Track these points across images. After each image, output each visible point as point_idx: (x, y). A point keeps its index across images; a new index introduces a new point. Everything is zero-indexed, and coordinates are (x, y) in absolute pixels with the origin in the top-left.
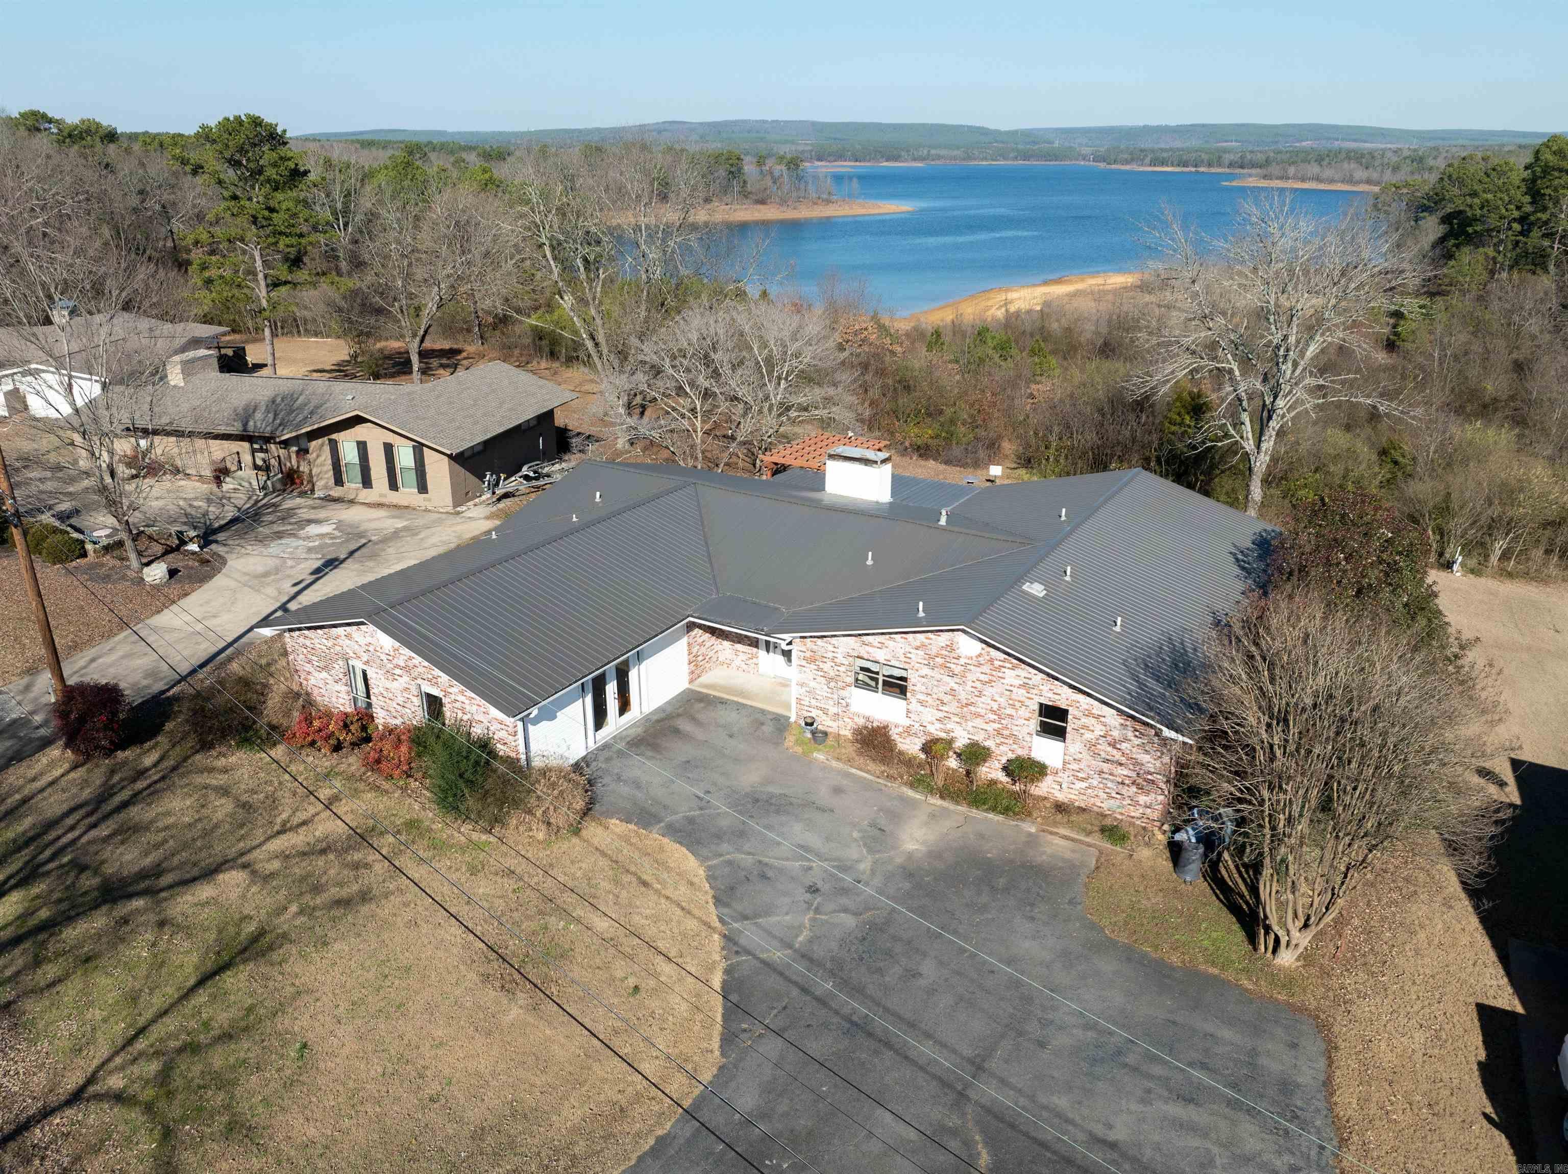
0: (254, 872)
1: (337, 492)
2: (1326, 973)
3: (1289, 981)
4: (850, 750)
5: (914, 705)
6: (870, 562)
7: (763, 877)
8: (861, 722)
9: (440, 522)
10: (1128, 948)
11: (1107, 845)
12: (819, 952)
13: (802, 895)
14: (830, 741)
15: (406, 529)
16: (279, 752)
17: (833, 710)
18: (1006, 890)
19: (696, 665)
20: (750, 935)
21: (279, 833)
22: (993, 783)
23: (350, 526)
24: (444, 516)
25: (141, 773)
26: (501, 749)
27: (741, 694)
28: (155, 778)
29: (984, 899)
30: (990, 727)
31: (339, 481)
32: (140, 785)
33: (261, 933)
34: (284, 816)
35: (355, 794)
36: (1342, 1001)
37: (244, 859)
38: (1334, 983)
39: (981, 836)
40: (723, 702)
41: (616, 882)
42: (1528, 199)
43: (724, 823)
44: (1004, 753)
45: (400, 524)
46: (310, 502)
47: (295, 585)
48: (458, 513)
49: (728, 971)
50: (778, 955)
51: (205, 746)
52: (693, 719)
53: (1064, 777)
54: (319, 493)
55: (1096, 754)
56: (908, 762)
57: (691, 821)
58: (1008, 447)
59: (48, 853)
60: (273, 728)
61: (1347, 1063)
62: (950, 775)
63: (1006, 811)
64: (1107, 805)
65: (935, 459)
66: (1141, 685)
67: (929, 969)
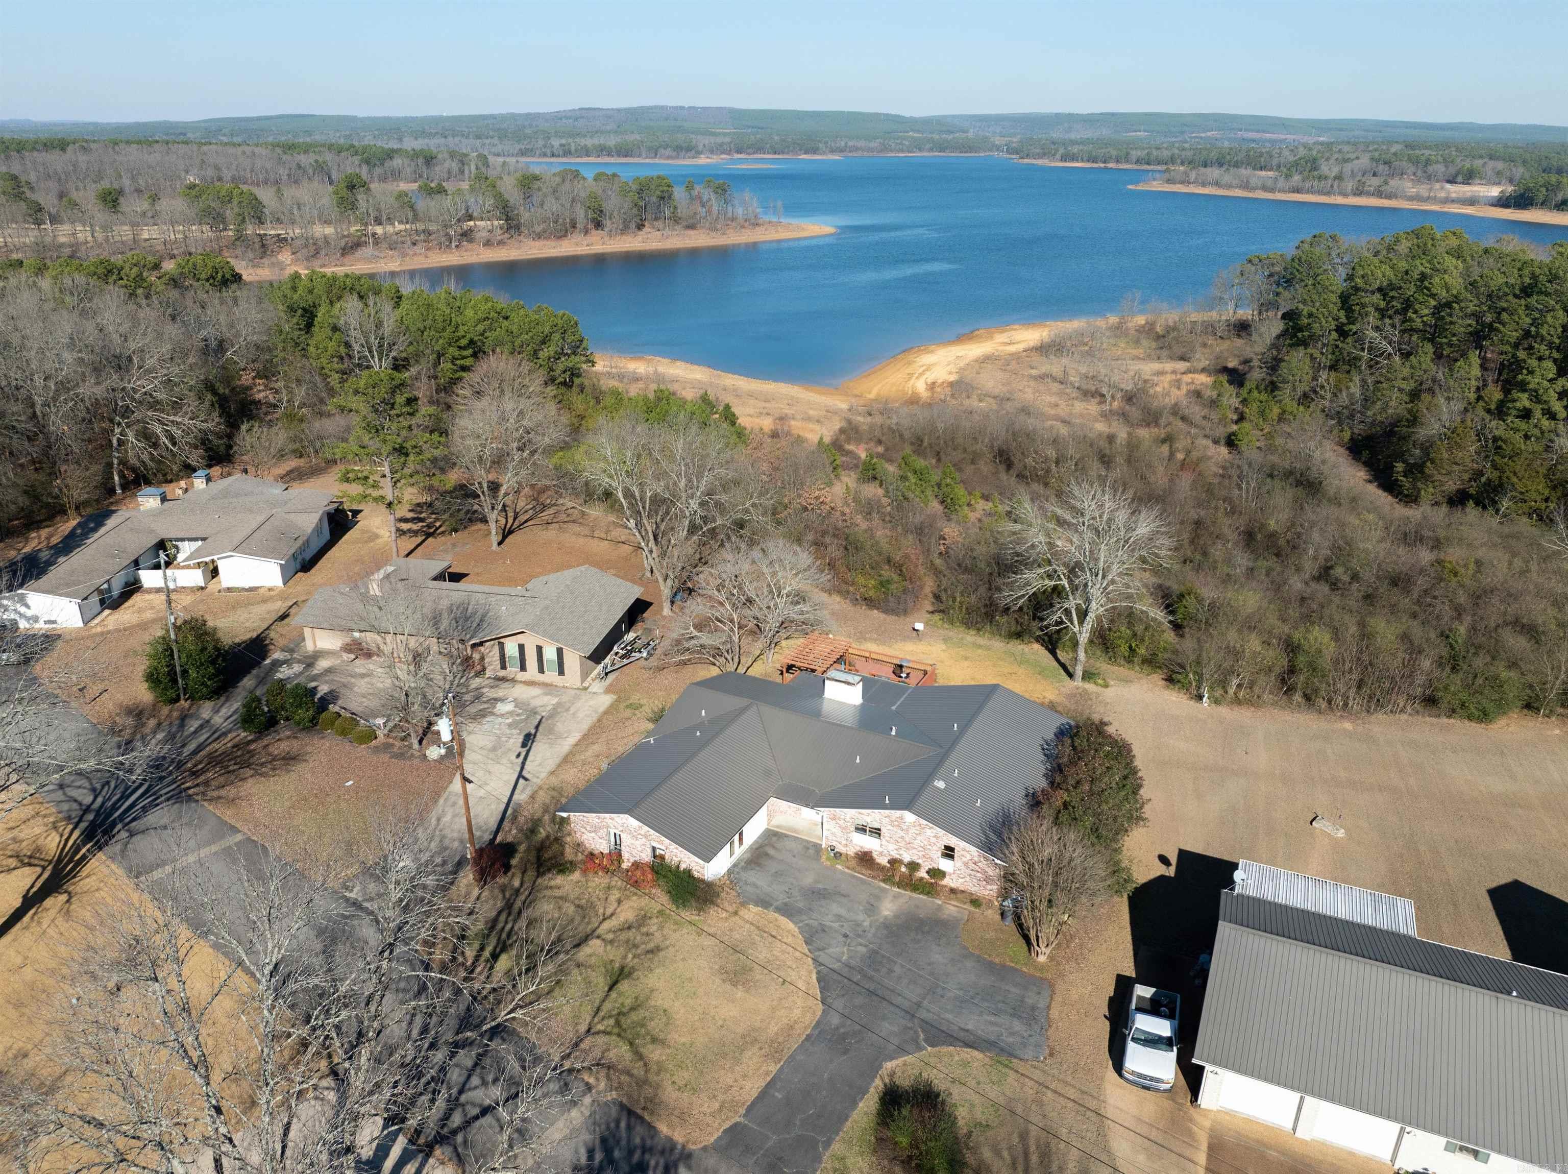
0: (603, 940)
1: (502, 673)
2: (1058, 964)
3: (1042, 968)
4: (853, 863)
5: (884, 842)
6: (858, 761)
7: (824, 931)
8: (858, 849)
9: (576, 698)
10: (979, 956)
11: (972, 909)
12: (853, 963)
13: (841, 939)
14: (843, 858)
15: (559, 704)
16: (577, 875)
17: (844, 842)
18: (928, 932)
19: (770, 816)
20: (823, 958)
21: (604, 920)
22: (922, 879)
23: (523, 703)
24: (578, 692)
25: (517, 892)
26: (696, 874)
27: (795, 831)
28: (527, 893)
29: (919, 937)
30: (921, 854)
31: (504, 667)
32: (523, 898)
33: (622, 968)
34: (601, 911)
35: (628, 898)
36: (1061, 975)
37: (596, 933)
38: (1062, 967)
39: (917, 907)
40: (786, 836)
41: (762, 937)
42: (1342, 314)
43: (800, 905)
44: (926, 866)
45: (555, 701)
46: (487, 682)
47: (518, 756)
48: (586, 689)
49: (818, 973)
50: (836, 966)
51: (540, 874)
52: (774, 847)
53: (953, 876)
54: (488, 673)
55: (968, 868)
56: (882, 868)
57: (786, 904)
58: (929, 585)
59: (504, 936)
60: (571, 862)
61: (1058, 998)
62: (903, 875)
63: (928, 893)
64: (973, 889)
65: (878, 609)
66: (987, 837)
67: (897, 969)
